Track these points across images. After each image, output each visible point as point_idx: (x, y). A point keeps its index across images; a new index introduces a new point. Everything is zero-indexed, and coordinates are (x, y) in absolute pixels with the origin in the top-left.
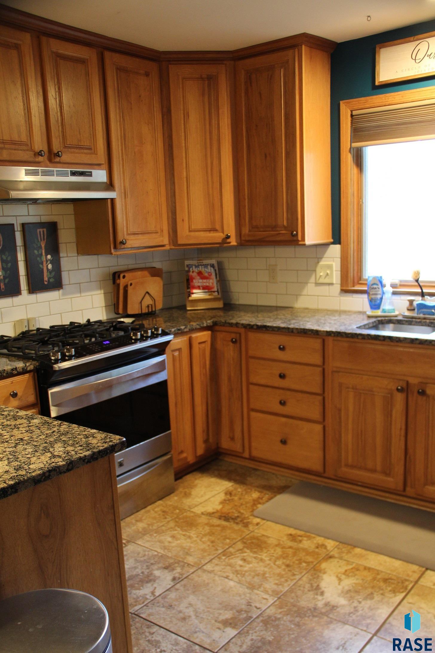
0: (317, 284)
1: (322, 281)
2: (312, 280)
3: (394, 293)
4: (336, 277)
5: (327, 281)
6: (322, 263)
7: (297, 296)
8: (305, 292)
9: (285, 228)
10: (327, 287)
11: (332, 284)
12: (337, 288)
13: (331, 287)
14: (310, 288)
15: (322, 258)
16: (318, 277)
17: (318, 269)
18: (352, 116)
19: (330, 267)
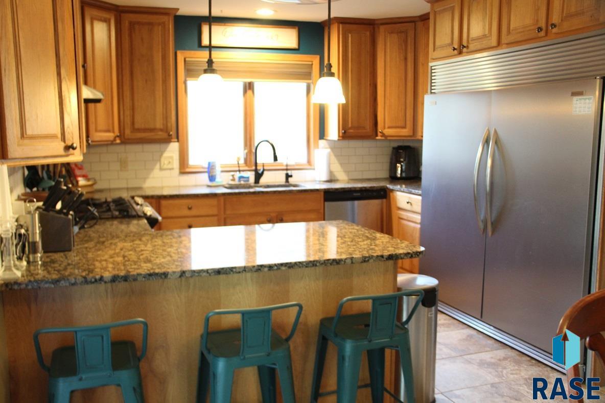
0: (161, 169)
1: (165, 167)
2: (158, 166)
3: (222, 171)
4: (176, 164)
5: (170, 166)
6: (166, 155)
7: (145, 179)
8: (151, 176)
9: (161, 130)
10: (169, 171)
11: (172, 169)
12: (177, 171)
13: (172, 171)
14: (156, 172)
15: (165, 151)
16: (162, 164)
17: (162, 160)
18: (185, 61)
19: (171, 157)
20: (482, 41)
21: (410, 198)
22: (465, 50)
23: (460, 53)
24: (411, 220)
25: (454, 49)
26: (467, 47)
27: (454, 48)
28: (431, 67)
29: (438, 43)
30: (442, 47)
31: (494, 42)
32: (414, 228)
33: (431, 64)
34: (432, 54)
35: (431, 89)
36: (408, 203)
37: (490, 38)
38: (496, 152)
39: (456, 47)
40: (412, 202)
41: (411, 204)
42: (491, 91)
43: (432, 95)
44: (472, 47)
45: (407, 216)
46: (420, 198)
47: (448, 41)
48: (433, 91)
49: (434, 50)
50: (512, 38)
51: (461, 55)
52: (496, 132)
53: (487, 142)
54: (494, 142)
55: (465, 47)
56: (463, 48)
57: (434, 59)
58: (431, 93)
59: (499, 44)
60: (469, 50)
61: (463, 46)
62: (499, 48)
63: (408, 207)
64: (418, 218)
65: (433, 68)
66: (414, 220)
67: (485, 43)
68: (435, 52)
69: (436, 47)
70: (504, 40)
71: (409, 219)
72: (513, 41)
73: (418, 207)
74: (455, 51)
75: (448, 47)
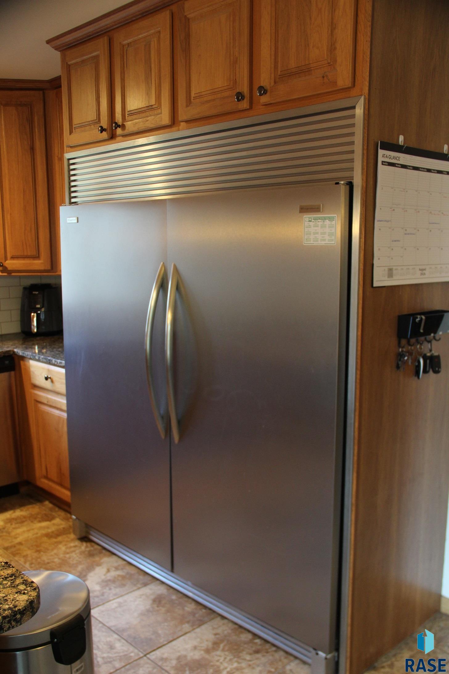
20: (147, 117)
21: (49, 370)
22: (119, 131)
23: (112, 137)
24: (54, 405)
25: (102, 130)
26: (123, 127)
27: (101, 127)
28: (69, 159)
29: (76, 121)
30: (82, 126)
31: (165, 119)
32: (59, 418)
33: (67, 156)
34: (68, 139)
35: (71, 198)
36: (47, 379)
37: (159, 111)
38: (179, 303)
39: (105, 127)
40: (52, 377)
41: (52, 381)
42: (165, 200)
43: (73, 207)
44: (130, 125)
45: (47, 398)
46: (63, 371)
47: (92, 116)
48: (73, 200)
49: (71, 132)
50: (194, 112)
51: (113, 141)
52: (176, 270)
53: (162, 286)
54: (175, 288)
55: (119, 126)
56: (116, 128)
57: (71, 147)
58: (71, 203)
59: (174, 122)
60: (126, 132)
61: (116, 123)
62: (174, 129)
63: (47, 384)
64: (63, 401)
65: (72, 161)
66: (59, 406)
67: (151, 121)
68: (72, 135)
69: (74, 126)
70: (183, 114)
71: (51, 404)
72: (197, 116)
73: (61, 386)
74: (104, 133)
75: (92, 126)
